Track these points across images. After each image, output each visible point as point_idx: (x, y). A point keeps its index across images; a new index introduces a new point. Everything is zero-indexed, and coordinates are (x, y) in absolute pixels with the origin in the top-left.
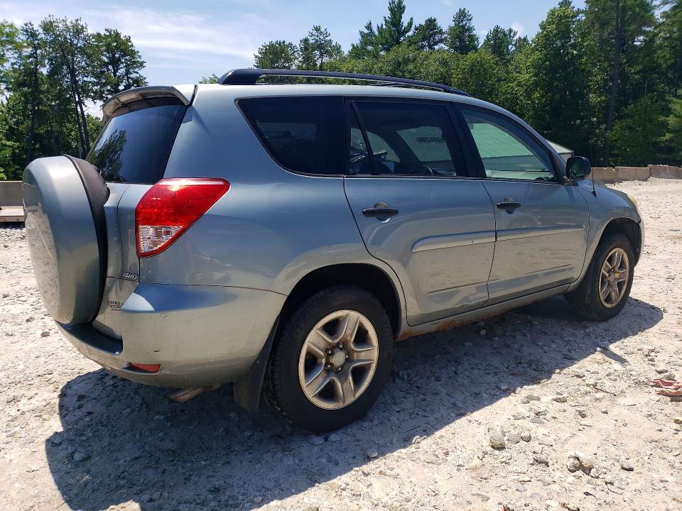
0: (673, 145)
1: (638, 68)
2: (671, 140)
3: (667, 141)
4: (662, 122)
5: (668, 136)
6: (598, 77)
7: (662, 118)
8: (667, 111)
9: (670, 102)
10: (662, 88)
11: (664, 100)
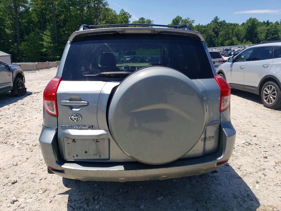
0: (47, 53)
1: (26, 21)
2: (46, 51)
3: (44, 51)
4: (41, 44)
5: (45, 50)
6: (8, 22)
7: (41, 42)
8: (42, 40)
9: (42, 36)
10: (37, 30)
11: (39, 35)
